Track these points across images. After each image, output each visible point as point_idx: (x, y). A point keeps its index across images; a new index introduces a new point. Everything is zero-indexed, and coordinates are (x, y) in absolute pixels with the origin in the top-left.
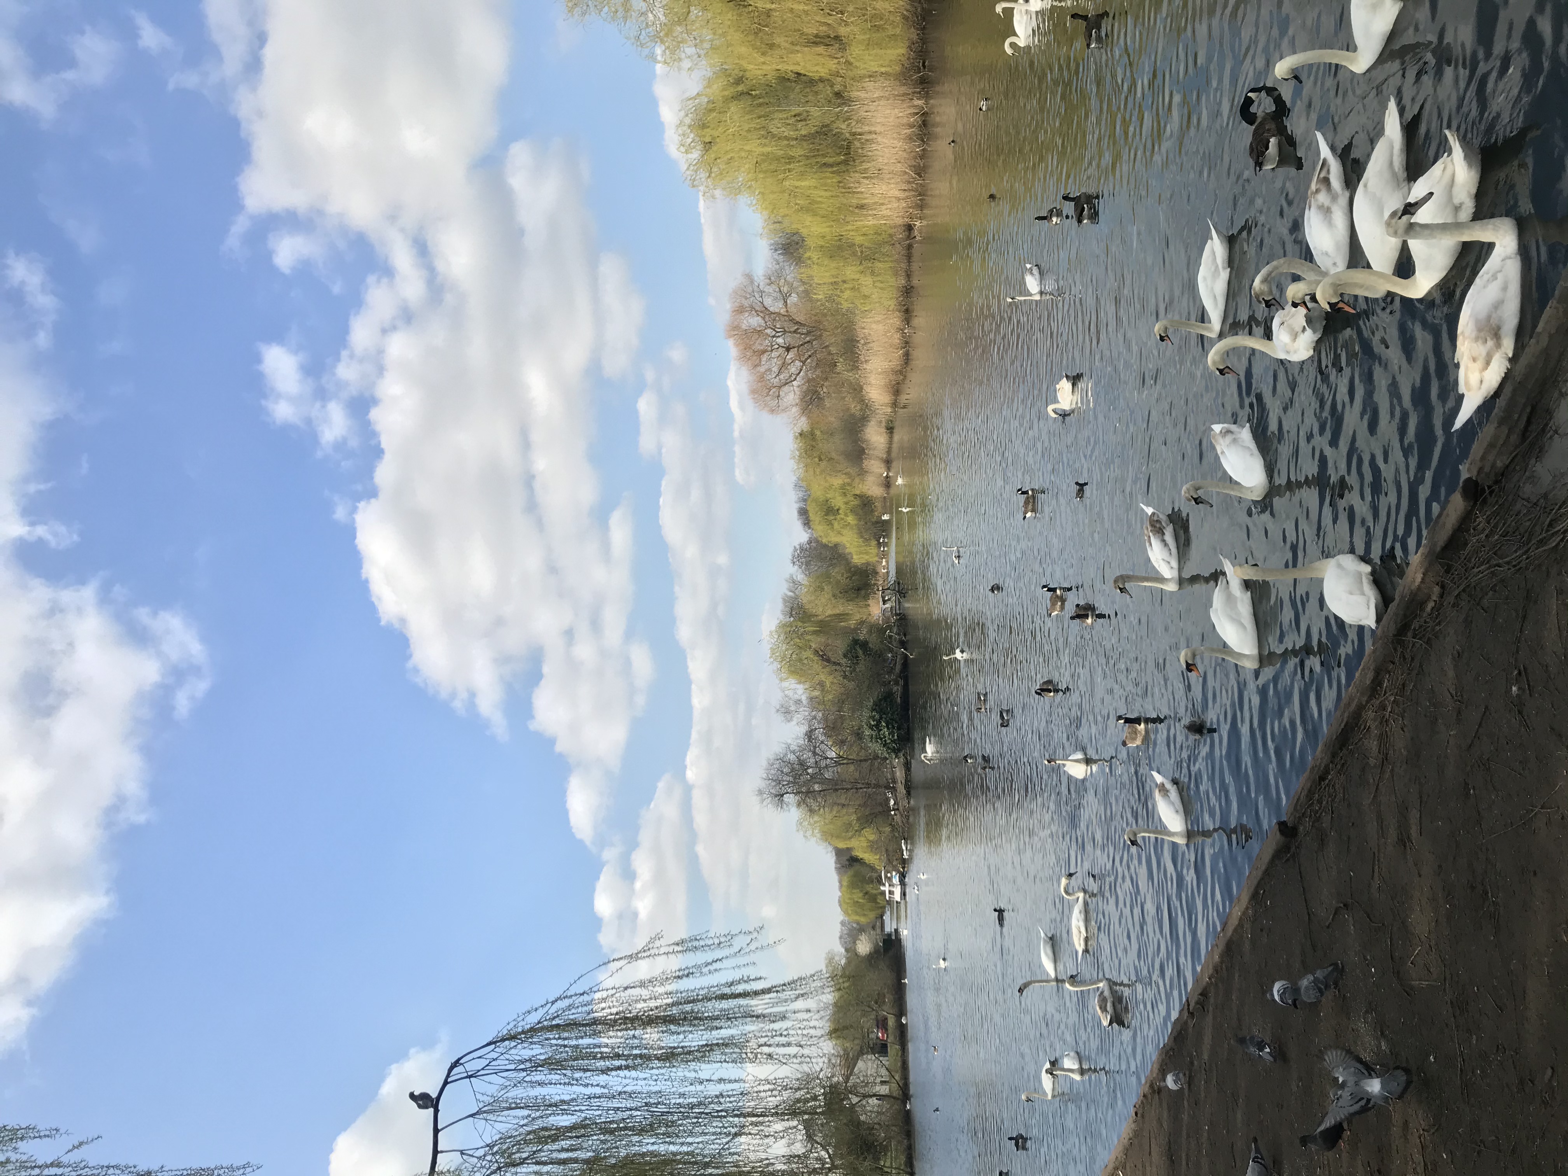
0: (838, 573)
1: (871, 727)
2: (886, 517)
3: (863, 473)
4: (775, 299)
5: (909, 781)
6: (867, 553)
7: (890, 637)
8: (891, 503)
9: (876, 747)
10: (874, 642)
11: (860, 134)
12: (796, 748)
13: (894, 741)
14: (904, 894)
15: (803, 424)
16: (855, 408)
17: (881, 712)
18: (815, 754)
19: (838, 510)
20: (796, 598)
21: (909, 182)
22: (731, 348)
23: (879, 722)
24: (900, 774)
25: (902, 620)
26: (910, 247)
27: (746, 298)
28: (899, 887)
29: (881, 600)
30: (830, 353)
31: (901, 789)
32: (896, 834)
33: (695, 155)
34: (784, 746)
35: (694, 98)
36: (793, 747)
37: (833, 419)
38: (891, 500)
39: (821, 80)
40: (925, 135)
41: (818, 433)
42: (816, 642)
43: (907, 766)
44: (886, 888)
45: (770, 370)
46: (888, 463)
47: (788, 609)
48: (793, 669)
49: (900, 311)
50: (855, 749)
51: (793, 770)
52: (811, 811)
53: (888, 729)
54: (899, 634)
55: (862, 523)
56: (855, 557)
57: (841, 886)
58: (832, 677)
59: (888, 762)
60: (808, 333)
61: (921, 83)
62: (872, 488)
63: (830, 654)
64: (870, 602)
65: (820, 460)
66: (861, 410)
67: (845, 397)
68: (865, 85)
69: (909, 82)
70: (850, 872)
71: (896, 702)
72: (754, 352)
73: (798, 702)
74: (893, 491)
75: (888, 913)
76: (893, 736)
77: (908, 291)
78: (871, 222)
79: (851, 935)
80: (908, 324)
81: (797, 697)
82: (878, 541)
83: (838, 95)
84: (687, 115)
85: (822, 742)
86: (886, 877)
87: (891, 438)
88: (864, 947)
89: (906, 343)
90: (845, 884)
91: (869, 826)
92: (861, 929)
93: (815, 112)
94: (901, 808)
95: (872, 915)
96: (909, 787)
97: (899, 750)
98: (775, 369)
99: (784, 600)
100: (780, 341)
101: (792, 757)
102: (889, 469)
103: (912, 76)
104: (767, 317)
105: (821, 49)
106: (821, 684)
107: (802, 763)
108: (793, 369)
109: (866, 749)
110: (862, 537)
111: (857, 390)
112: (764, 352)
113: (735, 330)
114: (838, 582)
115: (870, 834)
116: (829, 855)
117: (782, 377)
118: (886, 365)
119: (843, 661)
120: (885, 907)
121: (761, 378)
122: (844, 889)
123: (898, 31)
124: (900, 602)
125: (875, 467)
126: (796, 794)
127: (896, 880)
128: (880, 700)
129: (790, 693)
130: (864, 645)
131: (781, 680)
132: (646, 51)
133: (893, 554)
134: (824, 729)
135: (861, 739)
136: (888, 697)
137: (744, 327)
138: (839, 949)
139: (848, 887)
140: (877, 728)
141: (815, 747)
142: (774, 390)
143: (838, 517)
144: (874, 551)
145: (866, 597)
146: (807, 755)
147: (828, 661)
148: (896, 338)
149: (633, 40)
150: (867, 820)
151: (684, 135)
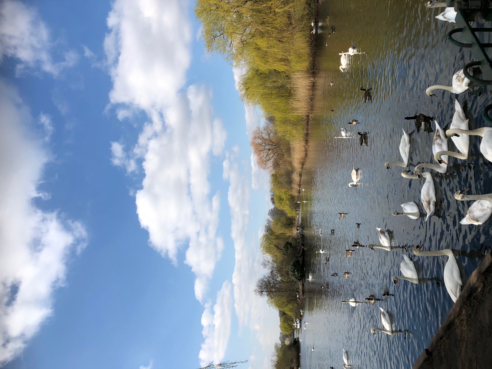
0: (283, 219)
1: (292, 272)
2: (299, 202)
3: (292, 188)
4: (266, 135)
5: (304, 290)
6: (292, 213)
7: (299, 242)
8: (300, 198)
9: (293, 278)
10: (294, 243)
11: (293, 88)
12: (268, 277)
13: (299, 277)
14: (301, 326)
15: (273, 172)
16: (290, 168)
17: (295, 267)
18: (273, 279)
19: (283, 199)
20: (269, 226)
21: (308, 103)
22: (252, 149)
23: (294, 270)
24: (301, 287)
25: (303, 236)
26: (308, 122)
27: (257, 134)
28: (299, 324)
29: (296, 229)
30: (282, 151)
31: (301, 292)
32: (299, 307)
33: (243, 92)
34: (263, 276)
35: (244, 76)
36: (266, 277)
37: (283, 172)
38: (300, 197)
39: (282, 72)
40: (313, 89)
41: (278, 175)
42: (275, 242)
43: (303, 285)
44: (295, 325)
45: (263, 156)
46: (300, 185)
47: (266, 230)
48: (267, 251)
49: (304, 141)
50: (286, 278)
51: (266, 283)
52: (272, 298)
53: (297, 272)
54: (302, 241)
55: (291, 203)
56: (288, 214)
57: (281, 321)
58: (279, 254)
59: (297, 283)
60: (276, 145)
61: (313, 73)
62: (295, 193)
63: (279, 246)
64: (293, 229)
65: (278, 183)
66: (291, 169)
67: (286, 165)
68: (296, 73)
69: (309, 73)
70: (284, 317)
71: (300, 264)
72: (259, 150)
73: (269, 262)
74: (301, 194)
75: (296, 331)
76: (299, 275)
77: (307, 135)
78: (296, 114)
79: (283, 338)
80: (307, 144)
81: (268, 260)
82: (296, 210)
83: (287, 76)
84: (241, 80)
85: (276, 275)
86: (295, 320)
87: (301, 178)
88: (287, 342)
89: (306, 151)
90: (282, 321)
91: (290, 304)
92: (287, 336)
93: (280, 81)
94: (301, 299)
95: (290, 332)
96: (303, 292)
97: (301, 280)
98: (265, 156)
99: (266, 227)
100: (267, 147)
101: (266, 280)
102: (300, 187)
103: (310, 71)
104: (263, 140)
105: (282, 63)
106: (276, 256)
107: (269, 282)
108: (271, 156)
109: (290, 278)
110: (291, 208)
111: (290, 163)
112: (262, 151)
113: (253, 144)
114: (283, 222)
115: (290, 306)
116: (277, 311)
117: (267, 158)
118: (300, 157)
119: (283, 249)
120: (294, 329)
121: (261, 158)
122: (281, 322)
123: (306, 58)
124: (302, 231)
125: (296, 187)
126: (266, 292)
127: (298, 322)
128: (295, 263)
129: (266, 259)
130: (290, 244)
131: (263, 254)
132: (229, 63)
133: (300, 214)
134: (276, 271)
135: (288, 275)
136: (298, 262)
137: (256, 143)
138: (280, 342)
139: (283, 322)
140: (294, 272)
141: (273, 277)
142: (265, 162)
143: (283, 201)
144: (295, 213)
145: (292, 227)
146: (271, 279)
147: (279, 248)
148: (303, 149)
149: (226, 59)
150: (289, 302)
151: (240, 86)
